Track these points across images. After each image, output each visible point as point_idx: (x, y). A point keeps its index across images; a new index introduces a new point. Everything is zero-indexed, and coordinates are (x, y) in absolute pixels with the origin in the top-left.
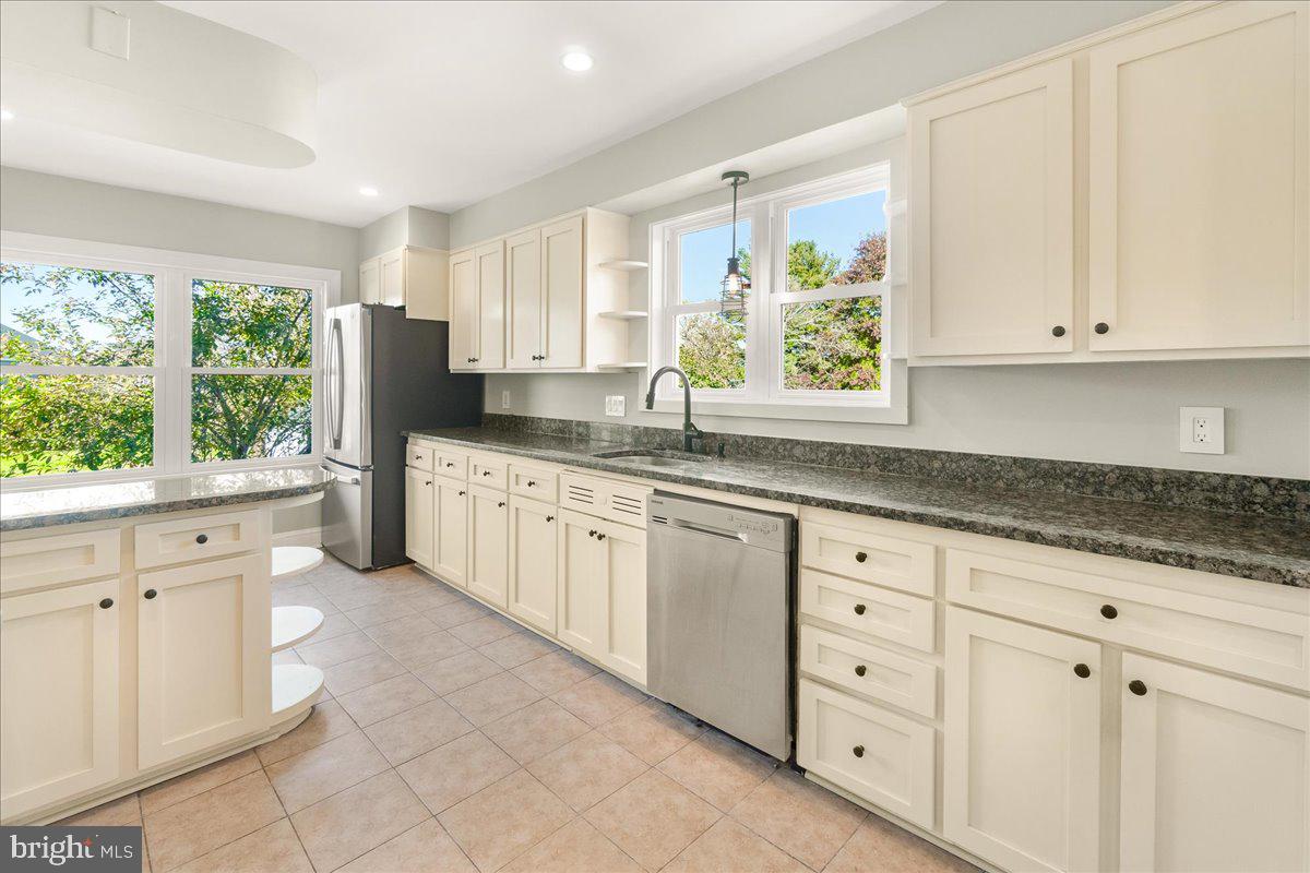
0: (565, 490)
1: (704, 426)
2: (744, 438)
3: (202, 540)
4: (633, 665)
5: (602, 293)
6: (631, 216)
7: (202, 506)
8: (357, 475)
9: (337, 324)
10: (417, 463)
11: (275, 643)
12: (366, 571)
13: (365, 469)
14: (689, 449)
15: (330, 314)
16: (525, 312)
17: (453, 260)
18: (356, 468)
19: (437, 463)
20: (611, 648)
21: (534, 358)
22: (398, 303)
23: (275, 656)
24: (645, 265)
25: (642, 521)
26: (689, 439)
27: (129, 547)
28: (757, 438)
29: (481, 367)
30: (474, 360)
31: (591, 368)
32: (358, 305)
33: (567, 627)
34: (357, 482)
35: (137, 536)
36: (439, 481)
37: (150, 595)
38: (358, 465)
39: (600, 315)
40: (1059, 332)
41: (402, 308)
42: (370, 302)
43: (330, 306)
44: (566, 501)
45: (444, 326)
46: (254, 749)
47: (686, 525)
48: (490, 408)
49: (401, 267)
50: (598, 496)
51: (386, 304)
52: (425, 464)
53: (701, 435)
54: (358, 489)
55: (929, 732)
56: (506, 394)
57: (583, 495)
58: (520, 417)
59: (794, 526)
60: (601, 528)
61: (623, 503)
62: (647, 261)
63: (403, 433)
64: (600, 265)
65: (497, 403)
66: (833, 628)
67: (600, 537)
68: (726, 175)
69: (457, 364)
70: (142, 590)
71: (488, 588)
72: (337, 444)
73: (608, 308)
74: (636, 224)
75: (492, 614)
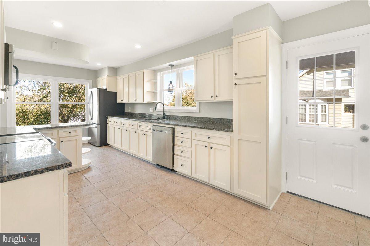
0: (138, 126)
1: (167, 114)
2: (174, 116)
3: (70, 133)
4: (150, 158)
5: (148, 86)
6: (154, 71)
7: (70, 127)
8: (96, 125)
9: (92, 93)
10: (110, 123)
11: (83, 152)
12: (98, 146)
13: (98, 124)
14: (164, 118)
15: (90, 90)
16: (133, 90)
17: (117, 78)
18: (96, 124)
19: (114, 123)
20: (146, 156)
21: (134, 100)
22: (105, 88)
23: (83, 155)
24: (157, 81)
25: (151, 131)
26: (164, 116)
27: (58, 133)
28: (176, 116)
29: (124, 102)
30: (122, 100)
31: (145, 102)
32: (96, 89)
33: (139, 153)
34: (96, 127)
35: (59, 132)
36: (114, 126)
37: (62, 142)
38: (96, 123)
39: (147, 91)
40: (212, 97)
41: (106, 89)
42: (99, 88)
43: (90, 88)
44: (139, 128)
45: (116, 93)
46: (79, 171)
47: (158, 131)
48: (126, 111)
49: (106, 80)
50: (144, 127)
51: (102, 88)
52: (111, 123)
53: (166, 115)
54: (96, 129)
55: (190, 160)
56: (130, 108)
57: (142, 127)
58: (132, 113)
59: (174, 129)
60: (144, 133)
61: (148, 128)
62: (157, 80)
63: (106, 116)
64: (147, 81)
65: (128, 110)
66: (179, 146)
67: (144, 135)
68: (169, 65)
69: (118, 101)
70: (60, 141)
71: (124, 148)
72: (92, 119)
73: (149, 90)
74: (155, 72)
75: (125, 153)
